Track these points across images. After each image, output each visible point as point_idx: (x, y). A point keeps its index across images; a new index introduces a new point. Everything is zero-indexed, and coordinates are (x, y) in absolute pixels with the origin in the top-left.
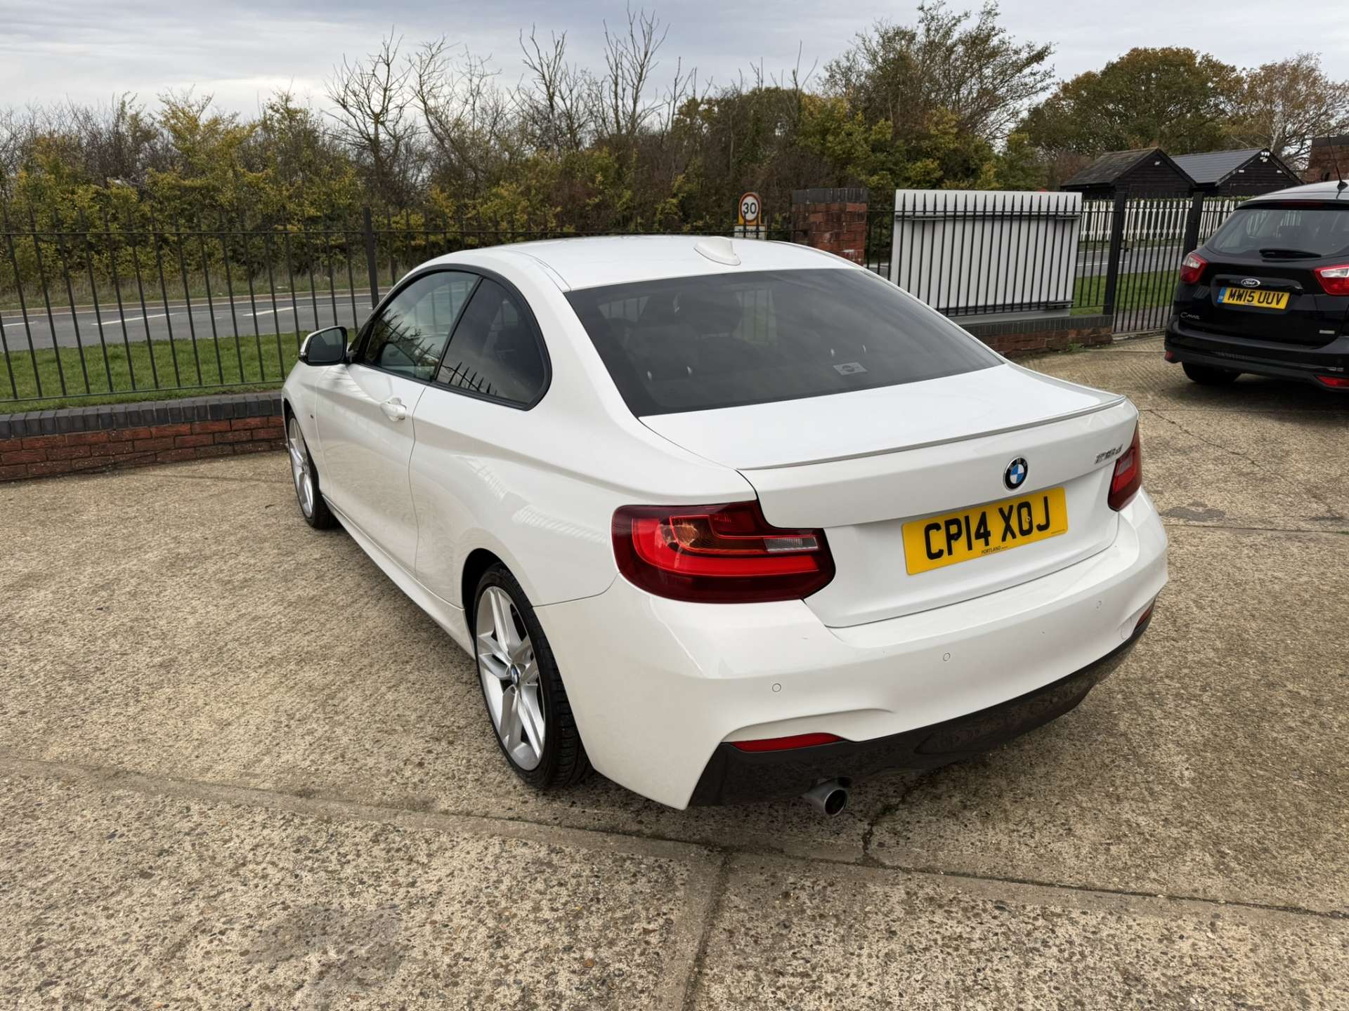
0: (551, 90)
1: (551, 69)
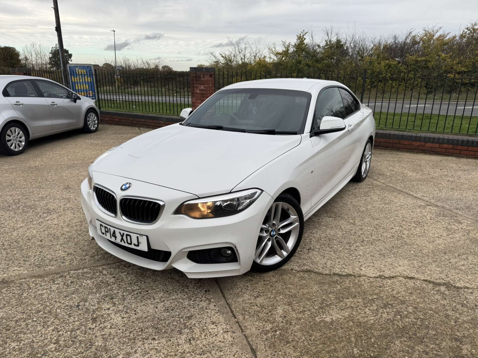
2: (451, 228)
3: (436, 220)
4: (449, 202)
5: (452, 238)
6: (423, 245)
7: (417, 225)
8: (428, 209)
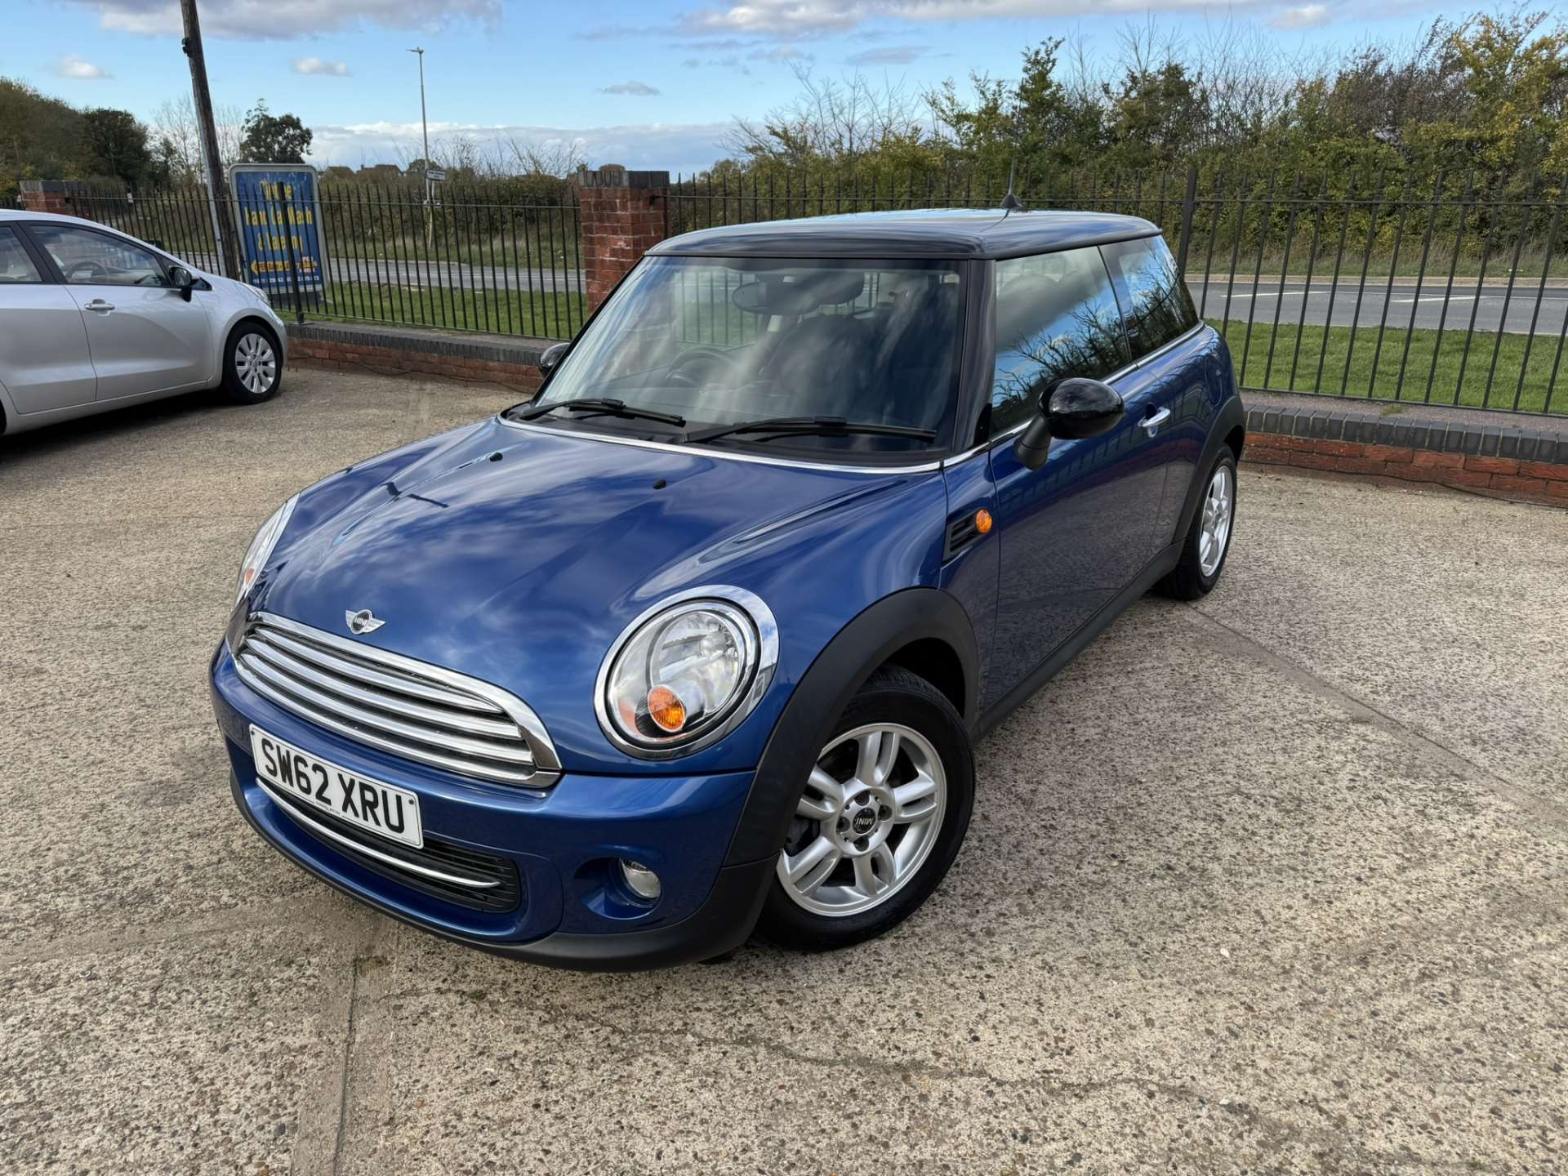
2: (1428, 832)
3: (1370, 794)
4: (1446, 709)
5: (1418, 883)
6: (1286, 914)
7: (1288, 812)
8: (1352, 740)
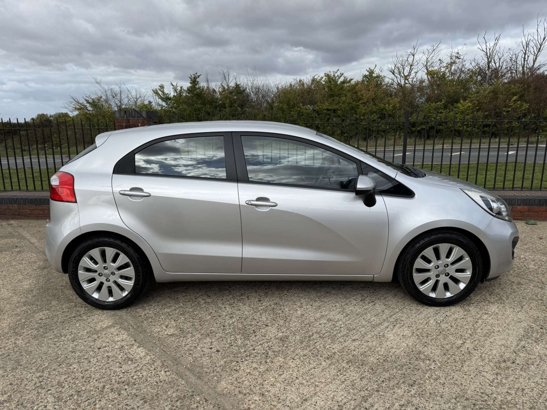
0: (490, 60)
1: (491, 51)
